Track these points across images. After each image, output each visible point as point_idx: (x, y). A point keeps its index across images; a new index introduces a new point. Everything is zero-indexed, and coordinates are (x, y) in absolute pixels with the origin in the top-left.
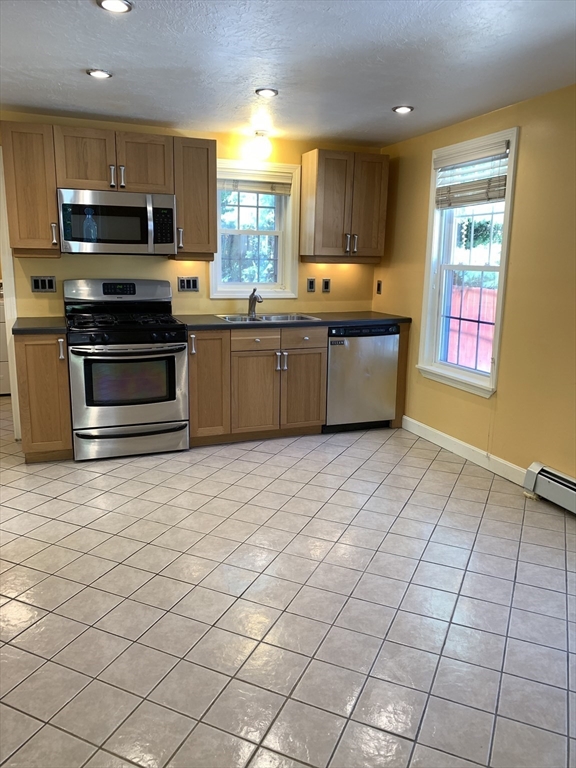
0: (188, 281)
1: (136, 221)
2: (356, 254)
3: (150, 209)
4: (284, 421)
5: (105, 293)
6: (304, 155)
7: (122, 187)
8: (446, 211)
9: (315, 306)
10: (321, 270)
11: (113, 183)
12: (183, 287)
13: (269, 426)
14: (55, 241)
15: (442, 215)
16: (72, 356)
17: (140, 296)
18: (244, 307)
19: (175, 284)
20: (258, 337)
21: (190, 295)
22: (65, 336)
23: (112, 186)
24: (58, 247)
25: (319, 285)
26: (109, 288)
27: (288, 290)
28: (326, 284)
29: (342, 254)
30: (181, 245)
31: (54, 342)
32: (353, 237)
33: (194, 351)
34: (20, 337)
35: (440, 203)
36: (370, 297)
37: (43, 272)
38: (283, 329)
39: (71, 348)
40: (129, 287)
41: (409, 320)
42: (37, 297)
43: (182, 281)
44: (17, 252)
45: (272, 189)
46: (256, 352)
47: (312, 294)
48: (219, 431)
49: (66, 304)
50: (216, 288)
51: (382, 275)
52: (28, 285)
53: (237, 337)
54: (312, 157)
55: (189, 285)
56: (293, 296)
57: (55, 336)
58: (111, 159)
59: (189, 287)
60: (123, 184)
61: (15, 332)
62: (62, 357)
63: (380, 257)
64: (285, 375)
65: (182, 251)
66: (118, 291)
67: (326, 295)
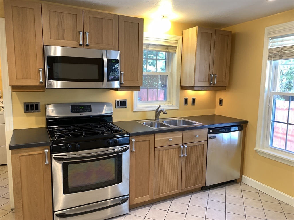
0: (121, 102)
1: (96, 67)
2: (215, 85)
3: (105, 60)
4: (183, 187)
5: (72, 112)
6: (185, 31)
7: (87, 45)
8: (273, 62)
11: (81, 43)
12: (118, 105)
13: (175, 191)
14: (41, 81)
15: (271, 64)
16: (54, 162)
17: (94, 113)
18: (153, 116)
19: (114, 104)
20: (171, 137)
21: (122, 110)
22: (49, 147)
23: (81, 45)
24: (43, 85)
25: (190, 101)
26: (75, 108)
27: (174, 105)
28: (194, 101)
29: (208, 85)
30: (122, 82)
31: (41, 152)
32: (214, 75)
33: (134, 150)
34: (15, 151)
35: (270, 57)
36: (214, 107)
37: (32, 99)
38: (184, 132)
39: (53, 156)
40: (87, 107)
41: (247, 122)
42: (27, 116)
43: (118, 102)
44: (14, 88)
45: (167, 49)
47: (186, 106)
48: (147, 198)
49: (47, 119)
50: (137, 105)
52: (21, 108)
53: (159, 138)
55: (122, 104)
56: (177, 108)
57: (42, 148)
58: (80, 27)
59: (121, 105)
60: (87, 43)
61: (11, 148)
62: (47, 162)
63: (225, 86)
64: (184, 159)
65: (123, 85)
66: (81, 110)
67: (193, 106)
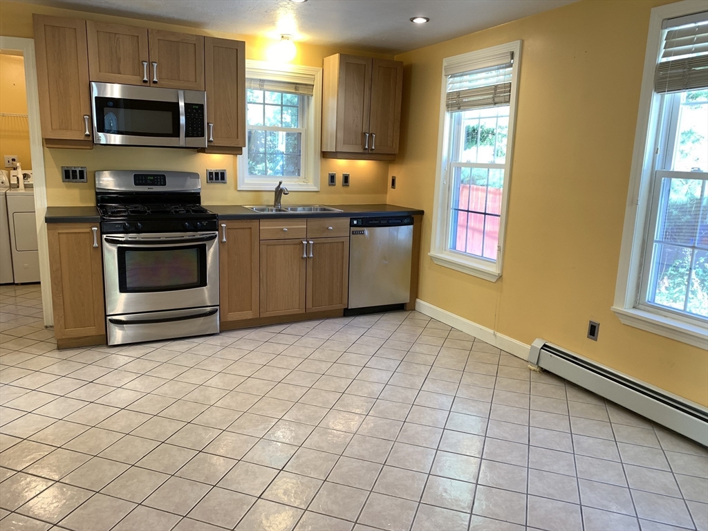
0: (217, 174)
1: (169, 115)
2: (374, 152)
3: (182, 104)
4: (309, 305)
5: (136, 184)
6: (326, 59)
7: (155, 82)
8: (456, 114)
9: (336, 199)
10: (341, 165)
11: (145, 79)
12: (211, 179)
13: (296, 310)
14: (87, 133)
15: (451, 117)
16: (106, 245)
17: (171, 187)
18: (271, 199)
19: (203, 176)
20: (285, 226)
21: (217, 187)
22: (98, 224)
23: (145, 82)
24: (90, 139)
25: (339, 179)
26: (140, 178)
27: (311, 183)
28: (346, 178)
29: (361, 151)
30: (211, 139)
31: (88, 230)
32: (371, 135)
33: (225, 240)
34: (52, 225)
35: (450, 107)
36: (385, 192)
37: (75, 163)
38: (309, 220)
39: (104, 236)
40: (159, 178)
41: (422, 213)
42: (67, 187)
43: (211, 174)
44: (48, 142)
45: (296, 89)
46: (282, 241)
47: (332, 187)
48: (248, 315)
49: (97, 194)
50: (243, 181)
51: (396, 171)
52: (58, 176)
53: (266, 226)
54: (334, 61)
55: (217, 177)
56: (315, 189)
57: (88, 225)
58: (144, 56)
60: (155, 80)
61: (48, 220)
62: (96, 244)
63: (394, 155)
64: (310, 262)
65: (212, 144)
66: (149, 182)
67: (346, 188)
